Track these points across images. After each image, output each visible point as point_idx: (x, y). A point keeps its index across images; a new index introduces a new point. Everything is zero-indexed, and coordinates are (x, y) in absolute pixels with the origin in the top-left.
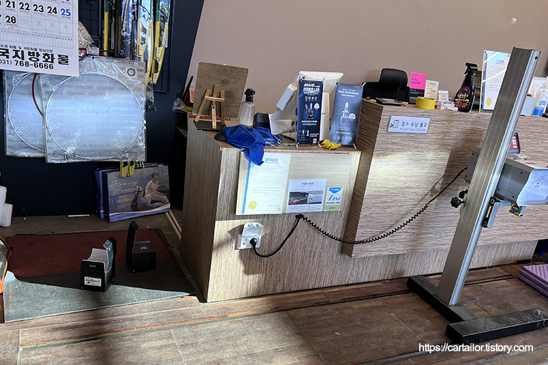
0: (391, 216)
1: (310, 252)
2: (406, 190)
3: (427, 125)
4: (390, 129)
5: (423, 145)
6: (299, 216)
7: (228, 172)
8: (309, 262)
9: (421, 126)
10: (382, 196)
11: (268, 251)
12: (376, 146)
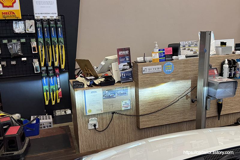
0: (155, 108)
1: (122, 127)
2: (159, 96)
3: (161, 68)
4: (144, 73)
5: (161, 76)
6: (113, 113)
7: (78, 99)
8: (122, 132)
9: (158, 69)
10: (147, 100)
11: (102, 129)
12: (139, 80)
